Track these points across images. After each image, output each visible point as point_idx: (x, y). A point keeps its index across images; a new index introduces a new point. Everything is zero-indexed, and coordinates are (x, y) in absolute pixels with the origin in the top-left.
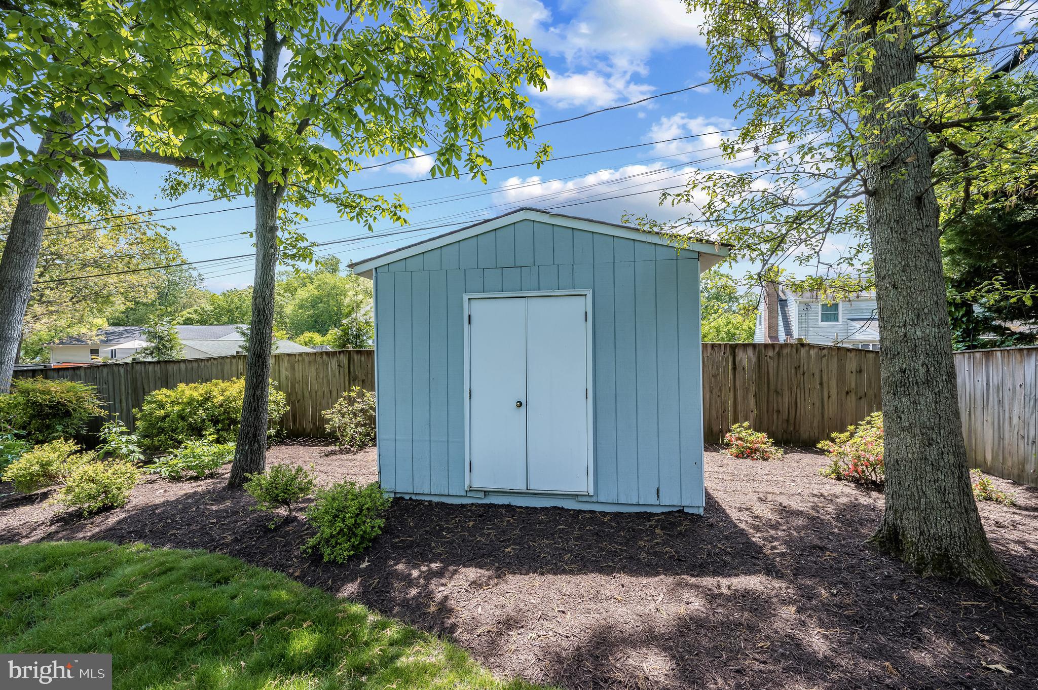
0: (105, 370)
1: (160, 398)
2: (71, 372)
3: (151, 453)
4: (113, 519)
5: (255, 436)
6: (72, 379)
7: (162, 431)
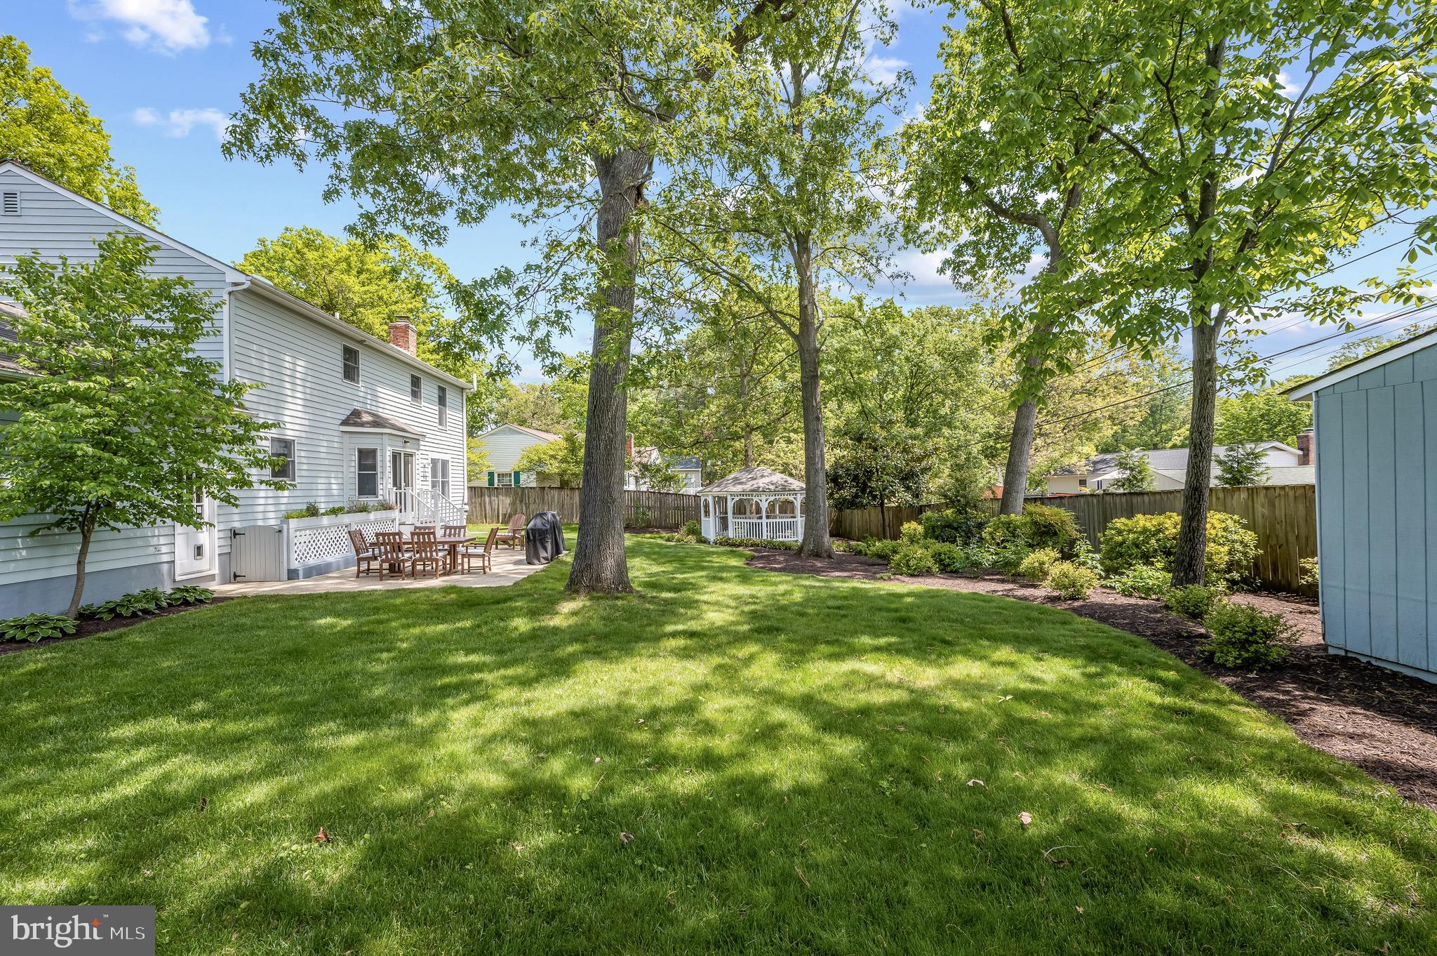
0: (1082, 500)
1: (1118, 525)
2: (1058, 500)
3: (1110, 571)
4: (1076, 604)
5: (1190, 565)
6: (1059, 506)
7: (1121, 555)
